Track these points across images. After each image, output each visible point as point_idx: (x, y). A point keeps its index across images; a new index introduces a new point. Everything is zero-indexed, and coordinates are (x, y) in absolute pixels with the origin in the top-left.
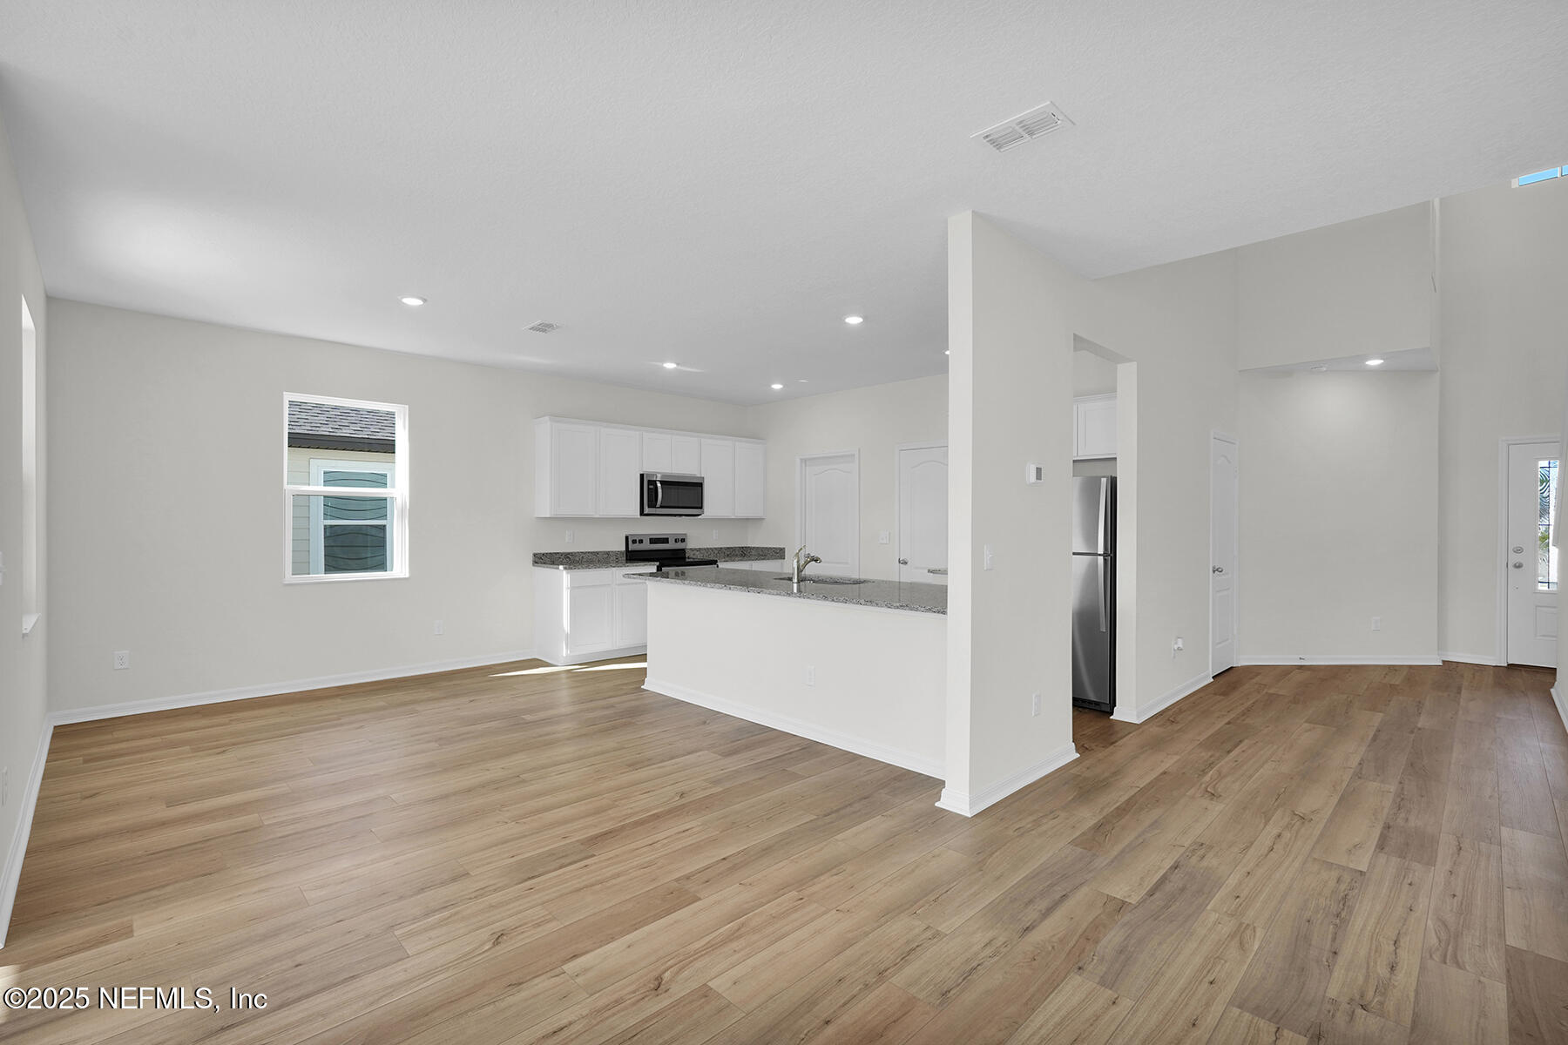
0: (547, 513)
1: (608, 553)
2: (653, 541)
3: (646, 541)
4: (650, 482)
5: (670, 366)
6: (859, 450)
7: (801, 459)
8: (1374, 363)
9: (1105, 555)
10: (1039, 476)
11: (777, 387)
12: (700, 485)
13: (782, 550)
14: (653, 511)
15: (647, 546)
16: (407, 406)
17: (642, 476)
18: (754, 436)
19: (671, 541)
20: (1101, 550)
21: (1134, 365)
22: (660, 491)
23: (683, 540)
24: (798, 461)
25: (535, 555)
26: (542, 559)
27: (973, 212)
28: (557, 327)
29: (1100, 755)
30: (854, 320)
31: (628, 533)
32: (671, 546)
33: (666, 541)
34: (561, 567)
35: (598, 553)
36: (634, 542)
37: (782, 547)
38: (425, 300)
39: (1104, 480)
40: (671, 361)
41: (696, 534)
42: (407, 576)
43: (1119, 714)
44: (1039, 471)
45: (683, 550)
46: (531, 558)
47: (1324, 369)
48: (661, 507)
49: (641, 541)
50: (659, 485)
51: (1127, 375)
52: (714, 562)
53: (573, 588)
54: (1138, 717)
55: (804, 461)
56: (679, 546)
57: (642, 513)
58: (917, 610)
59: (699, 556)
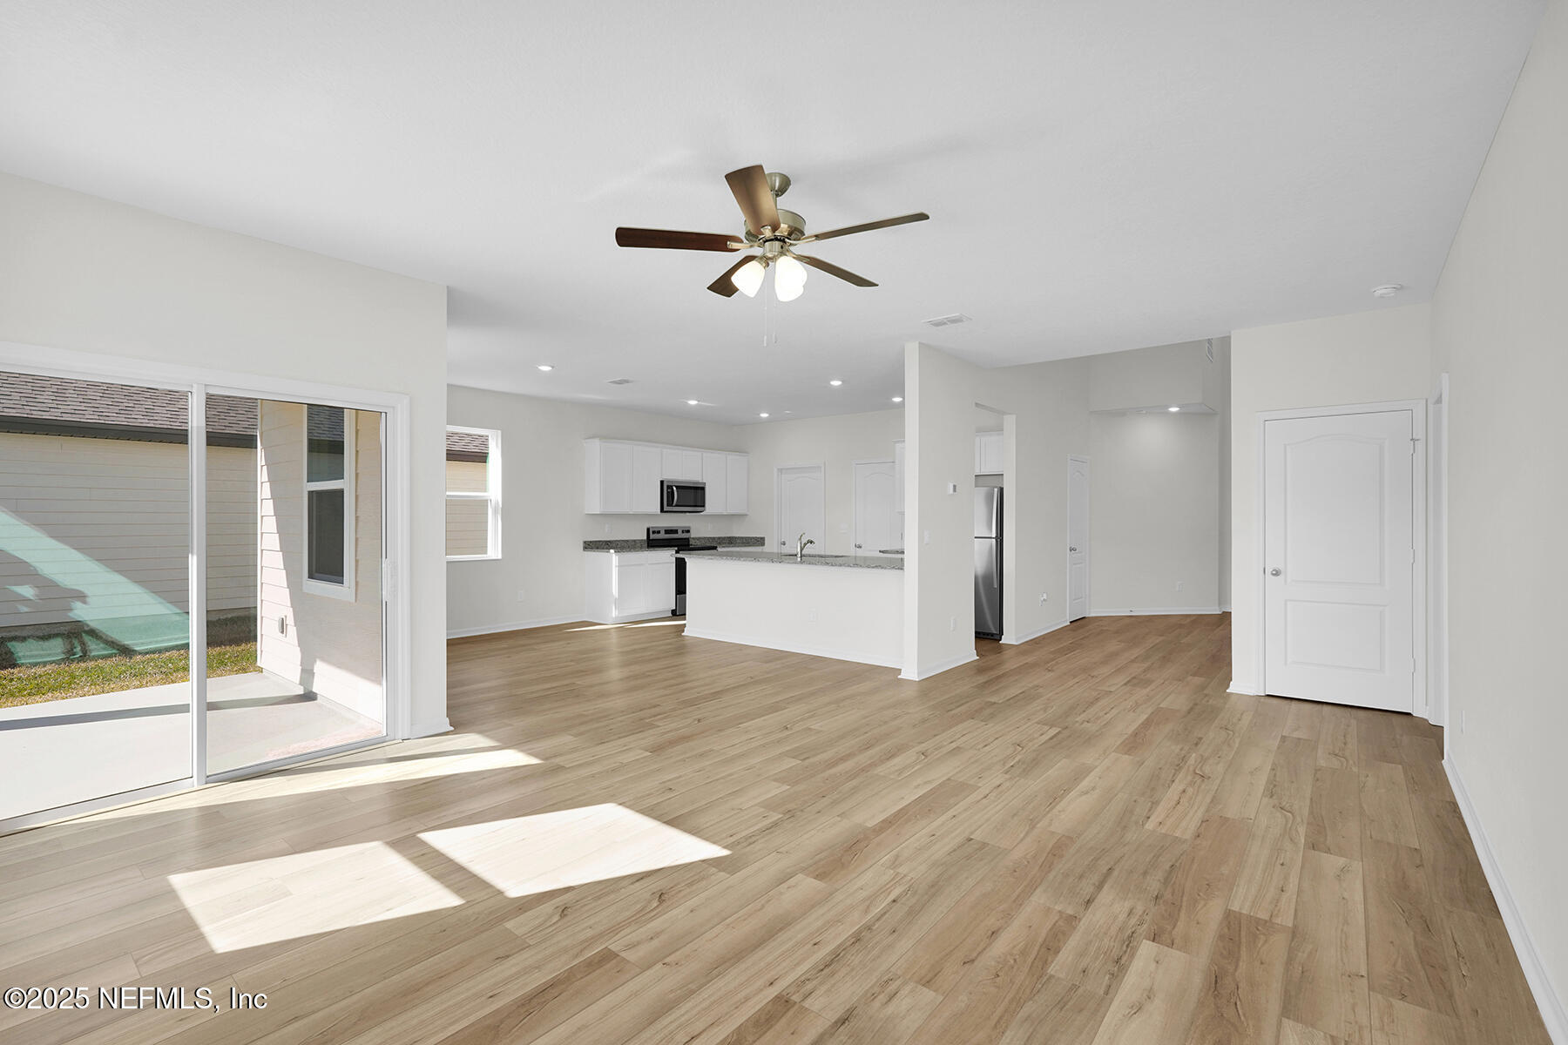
0: (597, 509)
1: (635, 541)
2: (667, 532)
3: (663, 532)
4: (670, 487)
5: (693, 402)
6: (825, 464)
7: (778, 469)
8: (1174, 409)
9: (996, 538)
10: (955, 490)
11: (764, 415)
12: (703, 489)
13: (763, 539)
14: (670, 509)
15: (662, 536)
16: (500, 432)
17: (662, 482)
18: (739, 450)
19: (680, 532)
20: (994, 536)
21: (1014, 417)
22: (676, 493)
23: (688, 531)
24: (776, 470)
25: (585, 542)
26: (590, 546)
27: (920, 343)
28: (632, 382)
29: (991, 658)
30: (836, 383)
31: (650, 525)
32: (680, 535)
33: (675, 532)
34: (612, 551)
35: (628, 541)
36: (654, 532)
37: (762, 536)
38: (553, 367)
39: (996, 490)
40: (693, 399)
41: (698, 526)
42: (500, 557)
43: (1006, 639)
44: (955, 486)
45: (688, 539)
46: (582, 545)
47: (1144, 412)
48: (676, 506)
49: (659, 532)
50: (675, 488)
51: (1010, 422)
52: (715, 548)
53: (620, 566)
54: (1017, 641)
55: (780, 470)
56: (685, 535)
57: (662, 510)
58: (886, 568)
59: (699, 544)
